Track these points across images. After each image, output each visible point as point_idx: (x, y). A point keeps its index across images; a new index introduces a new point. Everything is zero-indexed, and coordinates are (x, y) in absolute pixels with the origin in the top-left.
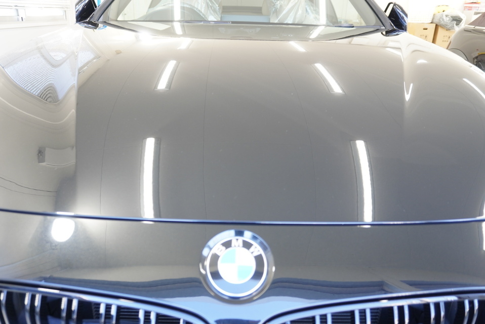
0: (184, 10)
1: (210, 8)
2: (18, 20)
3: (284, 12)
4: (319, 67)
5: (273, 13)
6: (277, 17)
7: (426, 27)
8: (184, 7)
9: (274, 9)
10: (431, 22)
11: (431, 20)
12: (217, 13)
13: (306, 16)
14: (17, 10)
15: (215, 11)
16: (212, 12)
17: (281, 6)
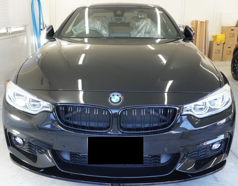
0: (91, 31)
1: (103, 27)
2: (7, 34)
3: (140, 28)
4: (160, 56)
5: (135, 28)
6: (137, 30)
7: (233, 29)
8: (91, 30)
9: (135, 27)
10: (236, 25)
11: (236, 24)
12: (106, 29)
13: (151, 29)
14: (7, 30)
15: (105, 28)
16: (104, 28)
17: (138, 25)
